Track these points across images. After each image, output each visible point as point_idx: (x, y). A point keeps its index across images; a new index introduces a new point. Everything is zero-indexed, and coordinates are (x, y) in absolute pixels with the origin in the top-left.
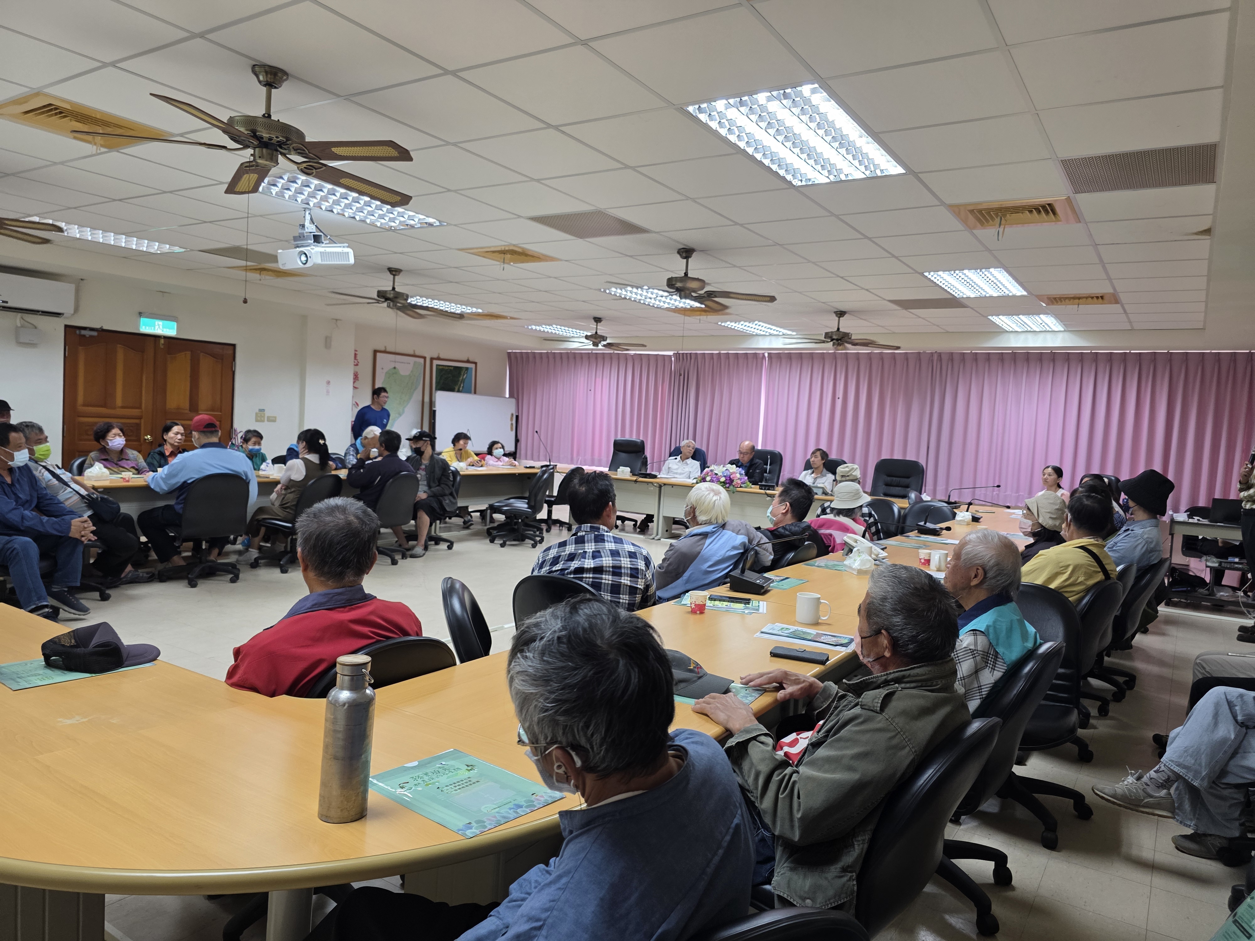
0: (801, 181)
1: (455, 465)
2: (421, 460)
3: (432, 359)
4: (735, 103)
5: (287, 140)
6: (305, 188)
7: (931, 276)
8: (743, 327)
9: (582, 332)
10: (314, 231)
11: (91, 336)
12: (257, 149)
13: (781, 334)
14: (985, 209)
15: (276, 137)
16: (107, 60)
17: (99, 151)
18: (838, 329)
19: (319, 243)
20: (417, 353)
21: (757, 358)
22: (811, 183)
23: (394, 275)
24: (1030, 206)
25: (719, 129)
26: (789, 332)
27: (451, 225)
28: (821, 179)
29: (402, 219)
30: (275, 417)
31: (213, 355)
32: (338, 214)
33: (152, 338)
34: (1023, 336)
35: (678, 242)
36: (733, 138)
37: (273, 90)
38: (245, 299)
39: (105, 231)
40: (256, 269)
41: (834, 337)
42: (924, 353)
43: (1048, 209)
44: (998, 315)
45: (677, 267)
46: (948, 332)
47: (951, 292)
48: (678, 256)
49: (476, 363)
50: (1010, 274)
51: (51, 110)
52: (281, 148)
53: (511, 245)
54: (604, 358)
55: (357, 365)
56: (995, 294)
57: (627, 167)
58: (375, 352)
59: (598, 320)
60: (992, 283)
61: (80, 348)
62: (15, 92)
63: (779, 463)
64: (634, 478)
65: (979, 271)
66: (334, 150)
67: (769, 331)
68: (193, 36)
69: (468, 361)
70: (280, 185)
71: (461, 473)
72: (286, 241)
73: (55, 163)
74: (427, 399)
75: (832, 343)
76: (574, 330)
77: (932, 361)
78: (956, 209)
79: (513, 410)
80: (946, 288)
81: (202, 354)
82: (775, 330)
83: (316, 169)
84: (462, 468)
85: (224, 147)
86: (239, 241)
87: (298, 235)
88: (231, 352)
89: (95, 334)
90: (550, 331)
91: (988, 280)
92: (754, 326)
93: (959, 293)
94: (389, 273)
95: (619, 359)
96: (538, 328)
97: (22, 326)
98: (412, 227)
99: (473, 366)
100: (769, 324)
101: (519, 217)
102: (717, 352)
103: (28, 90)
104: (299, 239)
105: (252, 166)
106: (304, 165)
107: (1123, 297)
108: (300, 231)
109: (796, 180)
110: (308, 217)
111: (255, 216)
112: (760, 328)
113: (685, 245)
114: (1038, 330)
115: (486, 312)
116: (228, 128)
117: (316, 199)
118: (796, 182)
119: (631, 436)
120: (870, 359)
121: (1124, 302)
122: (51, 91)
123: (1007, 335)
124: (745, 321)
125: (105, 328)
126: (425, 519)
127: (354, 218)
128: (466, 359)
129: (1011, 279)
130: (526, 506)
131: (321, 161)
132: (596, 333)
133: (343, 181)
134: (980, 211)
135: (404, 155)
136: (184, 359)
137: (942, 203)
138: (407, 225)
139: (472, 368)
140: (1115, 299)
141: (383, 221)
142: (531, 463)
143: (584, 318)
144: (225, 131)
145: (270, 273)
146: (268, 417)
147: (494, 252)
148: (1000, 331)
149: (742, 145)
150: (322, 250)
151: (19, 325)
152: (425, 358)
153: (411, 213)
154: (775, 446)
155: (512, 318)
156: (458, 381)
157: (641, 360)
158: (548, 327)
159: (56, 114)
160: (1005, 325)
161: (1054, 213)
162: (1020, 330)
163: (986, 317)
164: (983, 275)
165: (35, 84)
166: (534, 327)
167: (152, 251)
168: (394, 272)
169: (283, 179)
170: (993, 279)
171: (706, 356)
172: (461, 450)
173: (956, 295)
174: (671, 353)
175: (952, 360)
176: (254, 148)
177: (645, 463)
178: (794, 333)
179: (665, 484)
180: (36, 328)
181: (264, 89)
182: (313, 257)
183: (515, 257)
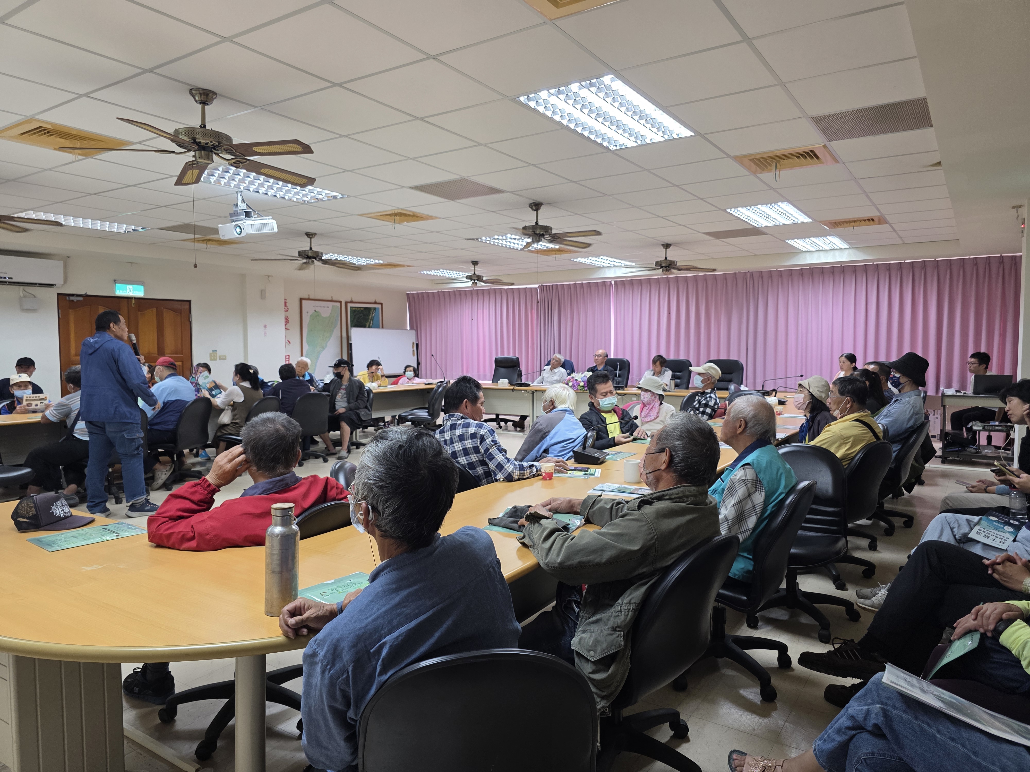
0: (616, 146)
1: (369, 385)
2: (341, 382)
3: (346, 303)
4: (554, 93)
5: (219, 143)
6: (236, 176)
7: (732, 211)
8: (591, 261)
9: (464, 273)
10: (246, 208)
11: (78, 301)
12: (197, 152)
13: (623, 265)
14: (762, 158)
15: (210, 142)
16: (82, 92)
17: (77, 159)
18: (666, 258)
19: (250, 217)
20: (334, 299)
21: (605, 286)
22: (624, 147)
23: (311, 238)
24: (796, 153)
25: (545, 112)
26: (630, 263)
27: (350, 196)
28: (631, 143)
29: (312, 194)
30: (225, 356)
31: (174, 310)
32: (263, 194)
33: (126, 300)
34: (816, 254)
35: (528, 198)
36: (557, 118)
37: (206, 107)
38: (195, 264)
39: (84, 218)
40: (203, 240)
41: (664, 265)
42: (739, 273)
43: (811, 155)
44: (793, 239)
45: (530, 218)
46: (756, 255)
47: (751, 223)
48: (530, 209)
49: (382, 304)
50: (795, 206)
51: (41, 131)
52: (215, 149)
53: (399, 209)
54: (483, 294)
55: (287, 311)
56: (787, 223)
57: (479, 144)
58: (301, 300)
59: (475, 263)
60: (782, 214)
61: (70, 310)
62: (14, 119)
63: (627, 368)
64: (512, 387)
65: (769, 205)
66: (254, 148)
67: (613, 263)
68: (145, 71)
69: (375, 303)
70: (216, 175)
71: (373, 391)
72: (225, 217)
73: (45, 170)
74: (344, 335)
75: (661, 269)
76: (458, 272)
77: (746, 279)
78: (739, 159)
79: (414, 340)
80: (747, 220)
81: (165, 309)
82: (617, 262)
83: (242, 163)
84: (374, 387)
85: (173, 152)
86: (188, 220)
87: (233, 212)
88: (187, 307)
89: (81, 299)
90: (438, 274)
91: (778, 212)
92: (600, 260)
93: (758, 223)
94: (306, 236)
95: (495, 293)
96: (429, 273)
97: (25, 297)
98: (321, 200)
99: (380, 306)
100: (612, 258)
101: (402, 187)
102: (574, 283)
103: (23, 117)
104: (234, 216)
105: (194, 164)
106: (233, 161)
107: (888, 218)
108: (235, 209)
109: (612, 146)
110: (240, 198)
111: (199, 199)
112: (605, 261)
113: (534, 200)
114: (828, 248)
115: (386, 262)
116: (175, 138)
117: (246, 183)
118: (612, 147)
119: (509, 354)
120: (697, 281)
121: (891, 222)
122: (41, 117)
123: (803, 254)
124: (593, 257)
125: (88, 294)
126: (346, 428)
127: (275, 196)
128: (373, 301)
129: (796, 210)
130: (427, 414)
131: (246, 158)
132: (474, 273)
133: (262, 171)
134: (759, 159)
135: (307, 149)
136: (151, 315)
137: (728, 156)
138: (317, 199)
139: (379, 308)
140: (882, 220)
141: (298, 197)
142: (431, 381)
143: (464, 262)
144: (172, 141)
145: (214, 242)
146: (220, 357)
147: (386, 215)
148: (798, 252)
149: (565, 122)
150: (252, 222)
151: (22, 295)
152: (341, 302)
153: (319, 190)
154: (624, 354)
155: (408, 266)
156: (369, 319)
157: (513, 293)
158: (436, 271)
159: (45, 134)
160: (800, 246)
161: (817, 157)
162: (814, 250)
163: (784, 241)
164: (773, 209)
165: (29, 112)
166: (425, 272)
167: (121, 231)
168: (310, 235)
169: (219, 170)
170: (782, 211)
171: (565, 286)
172: (372, 373)
173: (756, 225)
174: (536, 286)
175: (762, 277)
176: (195, 151)
177: (520, 375)
178: (634, 264)
179: (536, 391)
180: (35, 297)
181: (199, 106)
182: (246, 228)
183: (404, 218)
